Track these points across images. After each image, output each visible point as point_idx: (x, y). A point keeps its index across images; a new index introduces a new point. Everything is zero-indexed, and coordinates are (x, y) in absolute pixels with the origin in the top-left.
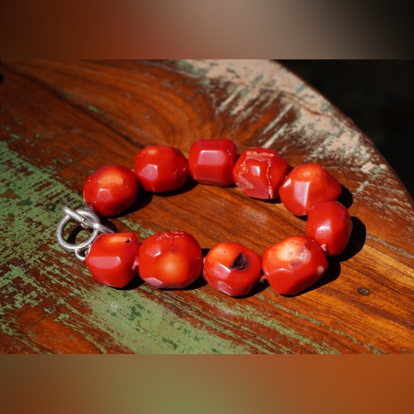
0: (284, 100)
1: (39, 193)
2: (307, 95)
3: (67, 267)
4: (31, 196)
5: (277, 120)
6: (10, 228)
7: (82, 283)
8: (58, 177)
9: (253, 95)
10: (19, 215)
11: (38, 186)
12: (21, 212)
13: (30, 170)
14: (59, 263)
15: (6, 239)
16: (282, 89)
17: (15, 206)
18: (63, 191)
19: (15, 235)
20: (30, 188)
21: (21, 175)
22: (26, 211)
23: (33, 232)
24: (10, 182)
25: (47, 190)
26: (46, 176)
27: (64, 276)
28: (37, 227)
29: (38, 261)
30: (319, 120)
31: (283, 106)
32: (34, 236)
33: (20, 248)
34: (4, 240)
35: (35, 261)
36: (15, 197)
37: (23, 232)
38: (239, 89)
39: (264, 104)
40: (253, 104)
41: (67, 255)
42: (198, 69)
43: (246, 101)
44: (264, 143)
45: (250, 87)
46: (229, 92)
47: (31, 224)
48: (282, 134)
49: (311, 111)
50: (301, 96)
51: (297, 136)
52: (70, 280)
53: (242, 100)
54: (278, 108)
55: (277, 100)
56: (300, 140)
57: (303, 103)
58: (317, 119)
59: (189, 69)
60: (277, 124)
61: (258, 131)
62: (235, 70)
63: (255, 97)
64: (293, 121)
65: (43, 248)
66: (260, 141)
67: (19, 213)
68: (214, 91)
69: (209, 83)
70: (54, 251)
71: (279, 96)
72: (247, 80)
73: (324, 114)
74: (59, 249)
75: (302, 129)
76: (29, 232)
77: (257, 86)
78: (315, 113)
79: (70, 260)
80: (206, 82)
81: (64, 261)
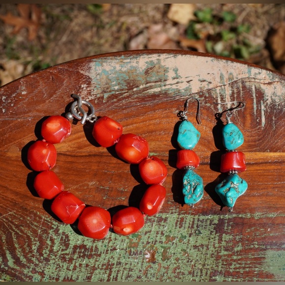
0: (247, 84)
1: (183, 228)
2: (256, 74)
3: (239, 260)
4: (180, 232)
5: (255, 101)
6: (191, 258)
7: (255, 263)
8: (182, 212)
9: (228, 92)
10: (187, 248)
11: (178, 224)
14: (235, 261)
15: (196, 265)
17: (180, 244)
18: (194, 219)
19: (197, 260)
20: (175, 228)
21: (162, 223)
22: (188, 243)
23: (204, 252)
24: (162, 232)
25: (185, 224)
26: (176, 215)
27: (243, 265)
28: (203, 248)
29: (223, 266)
30: (275, 88)
31: (250, 90)
32: (207, 254)
33: (208, 265)
34: (195, 267)
35: (222, 267)
36: (174, 238)
37: (199, 256)
38: (218, 91)
39: (240, 94)
40: (234, 98)
41: (234, 254)
42: (184, 89)
43: (229, 98)
44: (260, 121)
45: (223, 87)
46: (215, 97)
47: (199, 249)
48: (265, 109)
49: (266, 84)
50: (254, 77)
51: (273, 106)
52: (248, 266)
53: (226, 99)
54: (249, 92)
55: (244, 87)
56: (277, 107)
57: (258, 81)
58: (274, 88)
59: (179, 92)
60: (257, 104)
61: (252, 115)
62: (205, 79)
63: (231, 92)
64: (264, 97)
65: (218, 258)
66: (258, 120)
67: (186, 246)
68: (206, 101)
69: (199, 96)
70: (224, 255)
71: (242, 83)
72: (217, 82)
73: (274, 82)
74: (226, 253)
75: (272, 99)
76: (202, 253)
77: (225, 84)
78: (269, 84)
79: (238, 255)
80: (197, 97)
81: (235, 258)
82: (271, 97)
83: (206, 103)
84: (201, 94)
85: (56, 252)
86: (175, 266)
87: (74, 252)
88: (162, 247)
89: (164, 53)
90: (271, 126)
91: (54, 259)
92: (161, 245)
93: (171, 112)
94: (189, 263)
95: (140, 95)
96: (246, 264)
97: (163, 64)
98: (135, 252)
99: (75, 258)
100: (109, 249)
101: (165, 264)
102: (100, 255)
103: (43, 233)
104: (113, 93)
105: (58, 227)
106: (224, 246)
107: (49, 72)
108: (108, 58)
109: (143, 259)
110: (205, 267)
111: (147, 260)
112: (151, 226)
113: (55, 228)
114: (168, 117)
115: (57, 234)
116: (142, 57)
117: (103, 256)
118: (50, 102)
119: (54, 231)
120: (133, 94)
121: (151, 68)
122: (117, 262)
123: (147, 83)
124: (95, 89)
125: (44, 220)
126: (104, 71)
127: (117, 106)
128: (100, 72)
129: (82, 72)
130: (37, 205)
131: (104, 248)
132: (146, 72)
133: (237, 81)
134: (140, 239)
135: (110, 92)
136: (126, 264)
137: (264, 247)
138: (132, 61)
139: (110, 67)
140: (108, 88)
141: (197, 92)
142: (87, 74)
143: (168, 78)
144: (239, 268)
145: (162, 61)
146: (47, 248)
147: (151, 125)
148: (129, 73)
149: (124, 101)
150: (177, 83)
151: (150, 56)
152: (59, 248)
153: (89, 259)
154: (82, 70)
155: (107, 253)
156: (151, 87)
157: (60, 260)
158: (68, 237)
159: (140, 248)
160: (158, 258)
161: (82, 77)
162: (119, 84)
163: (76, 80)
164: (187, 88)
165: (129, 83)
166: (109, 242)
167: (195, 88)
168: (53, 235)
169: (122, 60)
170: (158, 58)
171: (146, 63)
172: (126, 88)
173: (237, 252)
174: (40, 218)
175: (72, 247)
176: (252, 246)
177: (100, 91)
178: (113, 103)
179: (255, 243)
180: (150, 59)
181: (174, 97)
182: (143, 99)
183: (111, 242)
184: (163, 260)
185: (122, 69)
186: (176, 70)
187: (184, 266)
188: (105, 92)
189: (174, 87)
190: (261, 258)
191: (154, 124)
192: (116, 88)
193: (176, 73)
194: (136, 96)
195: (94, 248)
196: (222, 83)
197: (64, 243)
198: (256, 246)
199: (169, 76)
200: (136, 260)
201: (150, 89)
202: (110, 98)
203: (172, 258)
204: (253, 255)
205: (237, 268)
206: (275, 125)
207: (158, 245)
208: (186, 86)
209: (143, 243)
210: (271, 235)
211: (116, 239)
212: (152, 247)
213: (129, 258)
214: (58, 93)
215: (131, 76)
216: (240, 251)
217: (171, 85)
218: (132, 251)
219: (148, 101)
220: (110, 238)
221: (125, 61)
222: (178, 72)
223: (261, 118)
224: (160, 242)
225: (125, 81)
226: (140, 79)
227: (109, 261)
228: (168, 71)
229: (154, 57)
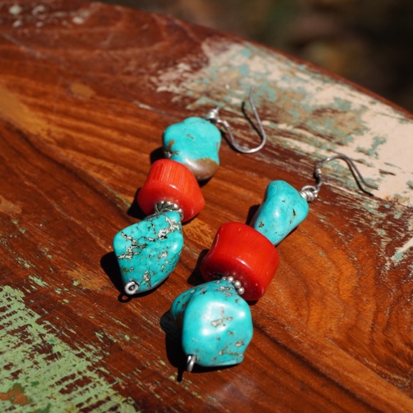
1: (67, 396)
4: (51, 401)
8: (102, 369)
11: (66, 383)
13: (56, 350)
18: (108, 399)
20: (52, 386)
21: (40, 358)
24: (19, 372)
25: (81, 393)
26: (82, 365)
36: (26, 401)
46: (410, 228)
68: (385, 223)
69: (377, 207)
80: (372, 206)
83: (380, 226)
84: (386, 207)
97: (365, 117)
104: (222, 104)
112: (13, 345)
121: (334, 111)
123: (300, 127)
124: (196, 81)
126: (245, 67)
128: (237, 64)
129: (205, 47)
132: (317, 111)
135: (217, 100)
138: (313, 81)
139: (262, 67)
140: (219, 93)
141: (382, 197)
142: (210, 54)
143: (350, 144)
145: (368, 114)
148: (285, 94)
150: (359, 161)
156: (300, 138)
161: (196, 53)
165: (265, 108)
169: (295, 71)
170: (366, 104)
171: (336, 99)
177: (201, 89)
180: (349, 98)
185: (280, 83)
186: (379, 141)
188: (208, 96)
191: (236, 196)
192: (235, 101)
193: (374, 146)
194: (255, 133)
199: (356, 141)
201: (294, 139)
202: (206, 108)
208: (372, 177)
215: (283, 101)
219: (269, 153)
221: (299, 75)
222: (380, 146)
225: (264, 101)
226: (295, 113)
228: (362, 134)
229: (360, 100)
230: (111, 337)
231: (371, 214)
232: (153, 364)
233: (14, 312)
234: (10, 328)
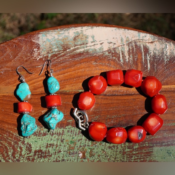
0: (138, 44)
2: (143, 37)
3: (137, 154)
5: (143, 54)
6: (107, 154)
7: (146, 155)
9: (126, 49)
10: (105, 148)
12: (104, 146)
14: (134, 155)
15: (111, 158)
16: (133, 39)
17: (100, 146)
19: (111, 155)
23: (115, 150)
27: (140, 157)
28: (114, 148)
29: (127, 158)
30: (156, 45)
31: (140, 47)
32: (117, 151)
33: (118, 158)
34: (110, 159)
35: (126, 159)
37: (112, 153)
38: (120, 49)
39: (134, 50)
40: (130, 53)
41: (133, 150)
42: (99, 49)
43: (127, 53)
44: (147, 66)
45: (123, 46)
46: (118, 53)
47: (112, 148)
48: (150, 59)
49: (150, 43)
50: (142, 39)
51: (154, 57)
52: (142, 157)
53: (125, 54)
54: (139, 49)
55: (136, 46)
56: (157, 57)
57: (145, 41)
58: (154, 45)
59: (96, 51)
60: (144, 56)
61: (142, 63)
62: (111, 42)
63: (128, 49)
64: (148, 51)
65: (124, 153)
66: (145, 66)
67: (104, 147)
68: (113, 55)
70: (128, 152)
71: (135, 43)
72: (119, 43)
73: (155, 41)
74: (129, 150)
75: (154, 53)
76: (114, 151)
77: (124, 44)
78: (152, 42)
79: (136, 151)
80: (107, 53)
81: (134, 153)
82: (153, 51)
83: (113, 57)
84: (109, 51)
85: (24, 155)
86: (98, 159)
87: (35, 155)
88: (89, 148)
89: (85, 26)
90: (154, 69)
91: (23, 160)
92: (89, 147)
93: (91, 64)
94: (107, 157)
95: (71, 54)
96: (141, 156)
97: (84, 33)
98: (73, 153)
99: (35, 158)
100: (57, 152)
101: (91, 159)
102: (51, 156)
103: (15, 144)
104: (54, 53)
105: (24, 140)
106: (127, 146)
107: (13, 42)
108: (50, 31)
109: (78, 157)
110: (116, 160)
111: (81, 157)
112: (82, 136)
113: (22, 140)
114: (89, 67)
115: (24, 144)
116: (71, 29)
117: (53, 156)
118: (14, 61)
119: (22, 142)
120: (67, 54)
121: (77, 36)
122: (62, 159)
123: (75, 46)
124: (42, 51)
125: (15, 136)
126: (48, 39)
127: (57, 62)
128: (45, 40)
129: (34, 41)
130: (10, 127)
131: (53, 151)
132: (74, 39)
133: (131, 42)
134: (75, 144)
135: (52, 52)
136: (68, 160)
137: (152, 145)
138: (65, 32)
139: (51, 36)
140: (50, 51)
141: (107, 50)
142: (37, 42)
143: (88, 42)
144: (137, 159)
145: (84, 32)
146: (18, 153)
147: (79, 72)
148: (63, 40)
149: (61, 58)
150: (94, 45)
151: (76, 28)
152: (25, 152)
153: (44, 158)
154: (34, 39)
155: (55, 154)
156: (78, 49)
157: (27, 160)
158: (31, 146)
159: (76, 150)
160: (87, 156)
161: (34, 44)
162: (58, 47)
163: (30, 46)
164: (100, 48)
165: (64, 47)
166: (56, 147)
167: (106, 48)
168: (21, 145)
169: (58, 32)
170: (81, 29)
171: (74, 33)
172: (62, 49)
173: (136, 149)
174: (13, 135)
175: (34, 152)
176: (145, 145)
177: (46, 52)
178: (54, 60)
179: (146, 143)
180: (77, 31)
181: (93, 54)
182: (73, 56)
183: (58, 147)
184: (90, 157)
185: (59, 38)
186: (93, 37)
187: (103, 160)
188: (49, 53)
189: (92, 47)
190: (150, 152)
191: (81, 72)
192: (56, 50)
193: (93, 39)
194: (69, 54)
195: (47, 152)
196: (122, 44)
197: (28, 149)
198: (147, 145)
199: (89, 41)
200: (73, 158)
201: (77, 50)
202: (52, 56)
203: (96, 155)
204: (145, 150)
205: (136, 159)
206: (156, 68)
207: (86, 148)
208: (100, 47)
209: (77, 147)
210: (156, 137)
211: (60, 145)
212: (83, 149)
213: (69, 156)
214: (19, 55)
215: (65, 42)
216: (137, 148)
217: (90, 46)
218: (71, 152)
219: (76, 57)
220: (57, 145)
221: (60, 32)
223: (147, 65)
224: (88, 145)
225: (61, 45)
226: (70, 43)
227: (57, 159)
228: (88, 38)
229: (79, 29)
230: (95, 119)
231: (109, 55)
232: (107, 118)
233: (74, 130)
234: (77, 133)
